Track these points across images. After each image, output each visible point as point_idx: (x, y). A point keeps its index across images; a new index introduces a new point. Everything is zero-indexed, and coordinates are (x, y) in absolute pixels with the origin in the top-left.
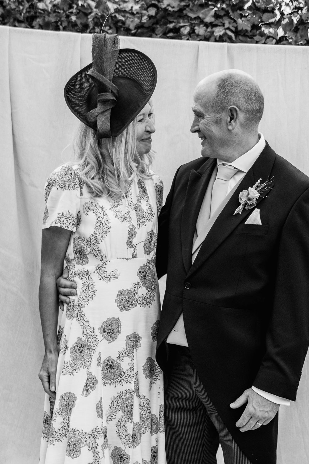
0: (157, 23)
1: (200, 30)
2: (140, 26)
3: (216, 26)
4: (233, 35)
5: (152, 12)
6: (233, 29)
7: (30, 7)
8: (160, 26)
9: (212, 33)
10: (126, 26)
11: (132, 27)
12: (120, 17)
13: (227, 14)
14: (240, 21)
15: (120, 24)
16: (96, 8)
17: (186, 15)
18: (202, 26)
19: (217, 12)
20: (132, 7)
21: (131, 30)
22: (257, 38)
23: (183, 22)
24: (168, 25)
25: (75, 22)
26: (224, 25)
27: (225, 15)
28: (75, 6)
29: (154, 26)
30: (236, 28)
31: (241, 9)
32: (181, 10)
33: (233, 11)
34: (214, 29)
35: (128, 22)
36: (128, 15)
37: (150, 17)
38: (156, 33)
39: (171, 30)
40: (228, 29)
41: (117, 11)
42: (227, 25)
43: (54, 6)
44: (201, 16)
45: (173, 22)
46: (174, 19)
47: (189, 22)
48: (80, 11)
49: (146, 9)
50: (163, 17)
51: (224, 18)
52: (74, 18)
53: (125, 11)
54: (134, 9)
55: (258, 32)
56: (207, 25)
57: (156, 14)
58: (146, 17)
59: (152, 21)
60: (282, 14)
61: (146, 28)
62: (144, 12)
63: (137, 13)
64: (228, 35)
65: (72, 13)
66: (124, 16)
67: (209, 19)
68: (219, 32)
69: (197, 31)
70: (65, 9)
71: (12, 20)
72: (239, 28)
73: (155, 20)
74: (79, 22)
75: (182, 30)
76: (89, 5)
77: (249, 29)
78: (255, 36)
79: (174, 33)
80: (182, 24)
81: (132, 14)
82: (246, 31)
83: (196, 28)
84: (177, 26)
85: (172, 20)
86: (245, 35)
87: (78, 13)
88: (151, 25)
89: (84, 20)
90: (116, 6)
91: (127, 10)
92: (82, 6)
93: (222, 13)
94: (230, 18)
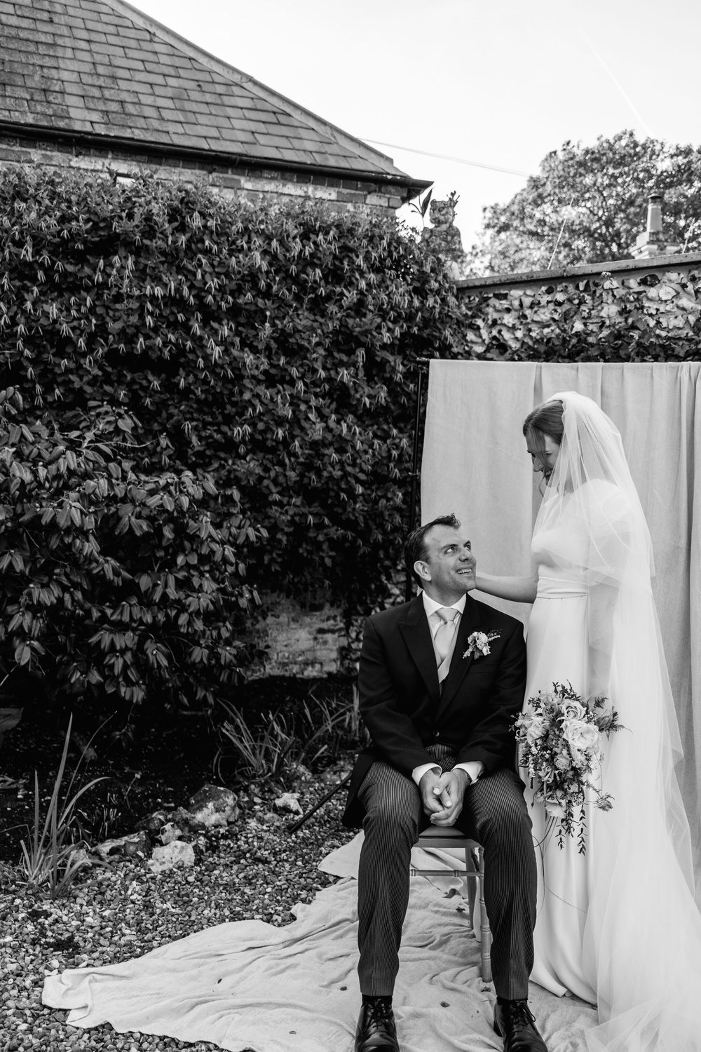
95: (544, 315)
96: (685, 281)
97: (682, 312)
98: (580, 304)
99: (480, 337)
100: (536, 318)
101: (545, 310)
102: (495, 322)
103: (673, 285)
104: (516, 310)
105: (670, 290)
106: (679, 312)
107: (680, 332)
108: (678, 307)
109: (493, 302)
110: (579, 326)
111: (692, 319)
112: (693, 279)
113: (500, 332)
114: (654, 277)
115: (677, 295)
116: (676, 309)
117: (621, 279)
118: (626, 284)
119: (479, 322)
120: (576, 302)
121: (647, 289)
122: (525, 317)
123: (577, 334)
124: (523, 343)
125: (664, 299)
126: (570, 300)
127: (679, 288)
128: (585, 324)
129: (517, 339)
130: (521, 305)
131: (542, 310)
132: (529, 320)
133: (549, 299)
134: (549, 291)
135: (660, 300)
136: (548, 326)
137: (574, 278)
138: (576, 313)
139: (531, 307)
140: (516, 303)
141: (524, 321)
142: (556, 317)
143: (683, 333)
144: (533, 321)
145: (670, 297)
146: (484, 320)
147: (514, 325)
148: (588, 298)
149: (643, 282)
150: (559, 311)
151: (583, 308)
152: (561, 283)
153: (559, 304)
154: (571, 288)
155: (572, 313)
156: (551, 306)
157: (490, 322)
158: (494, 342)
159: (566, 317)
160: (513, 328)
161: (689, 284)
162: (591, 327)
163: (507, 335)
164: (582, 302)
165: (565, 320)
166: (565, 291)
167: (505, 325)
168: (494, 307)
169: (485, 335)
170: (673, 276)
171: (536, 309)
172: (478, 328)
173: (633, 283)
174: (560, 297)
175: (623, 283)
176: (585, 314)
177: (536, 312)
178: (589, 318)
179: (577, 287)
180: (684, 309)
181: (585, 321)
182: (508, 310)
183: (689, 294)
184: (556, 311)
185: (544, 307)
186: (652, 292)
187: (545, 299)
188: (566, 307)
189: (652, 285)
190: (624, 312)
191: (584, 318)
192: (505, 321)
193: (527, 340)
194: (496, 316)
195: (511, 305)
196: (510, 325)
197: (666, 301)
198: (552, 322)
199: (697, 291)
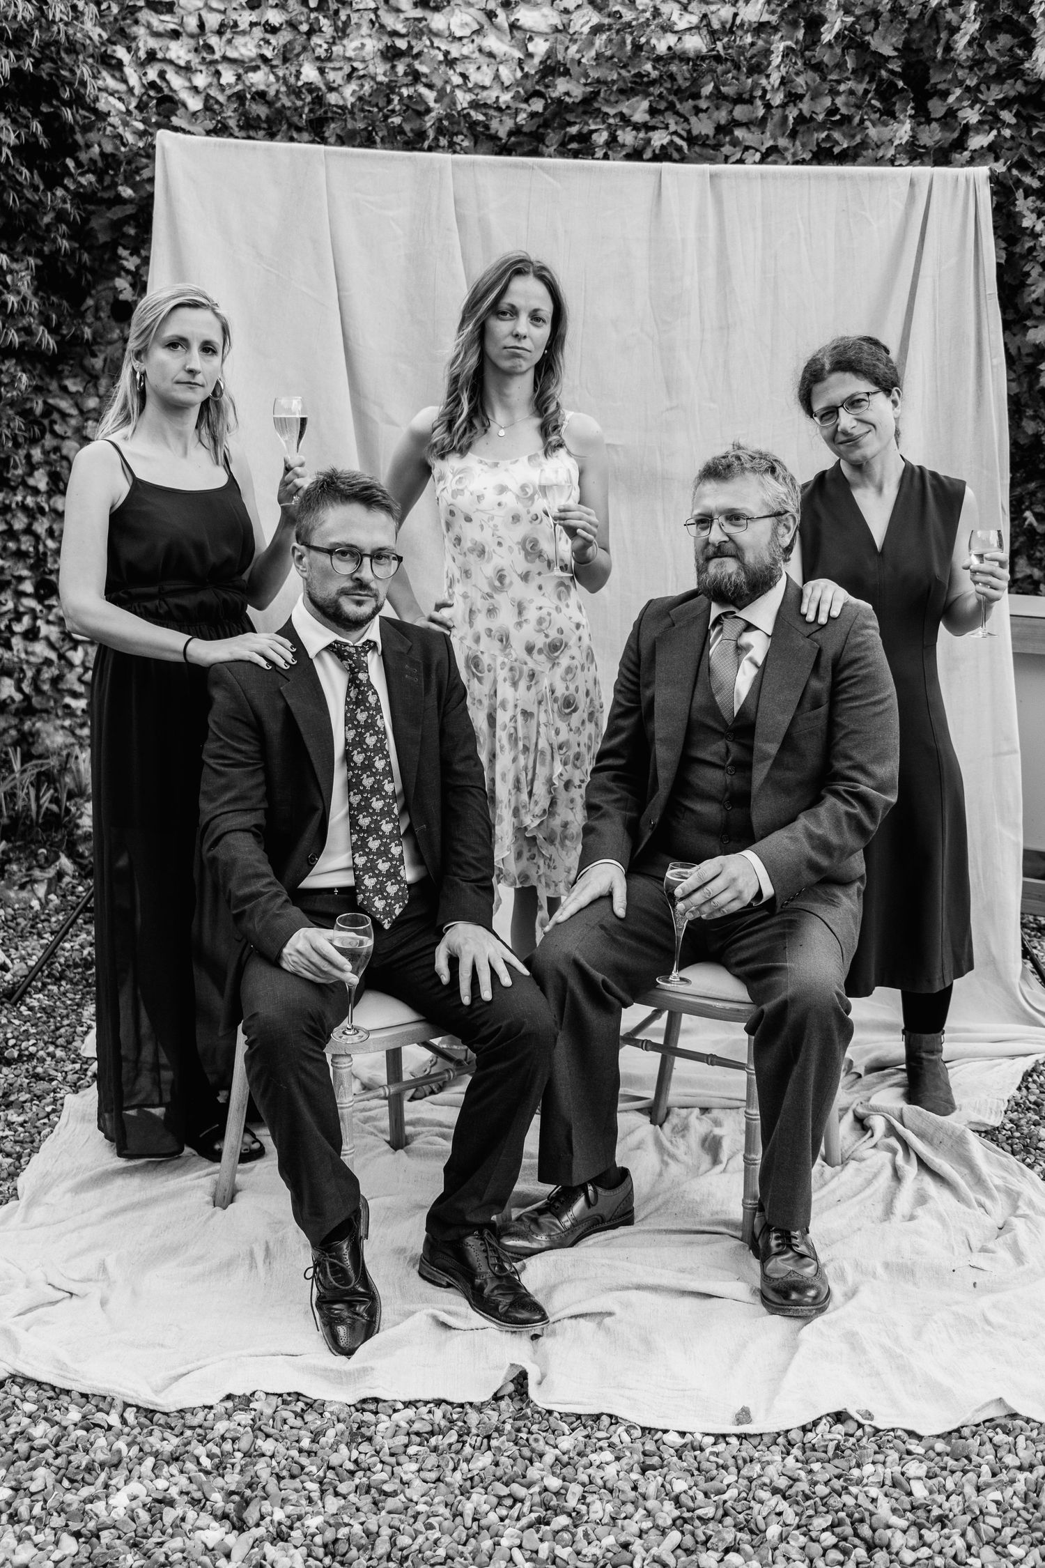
0: (546, 124)
1: (627, 137)
2: (516, 131)
3: (654, 128)
4: (684, 144)
5: (537, 105)
6: (684, 134)
7: (313, 102)
8: (553, 130)
9: (648, 141)
10: (492, 131)
11: (502, 133)
12: (478, 116)
13: (671, 107)
14: (693, 119)
15: (480, 129)
16: (436, 101)
17: (599, 110)
18: (629, 129)
19: (654, 105)
20: (497, 98)
21: (500, 139)
22: (727, 149)
23: (596, 123)
24: (568, 129)
25: (400, 126)
26: (667, 127)
27: (667, 109)
28: (396, 99)
29: (541, 130)
30: (689, 132)
31: (696, 96)
32: (588, 100)
33: (681, 101)
34: (651, 134)
35: (494, 124)
36: (492, 112)
37: (533, 115)
38: (547, 143)
39: (573, 138)
40: (675, 133)
41: (475, 105)
42: (673, 128)
43: (360, 99)
44: (625, 111)
45: (575, 123)
46: (577, 117)
47: (604, 122)
48: (408, 107)
49: (526, 101)
50: (555, 115)
51: (666, 114)
52: (396, 120)
53: (486, 105)
54: (501, 100)
55: (728, 139)
56: (636, 127)
57: (545, 108)
58: (524, 115)
59: (536, 121)
60: (768, 106)
61: (525, 134)
62: (524, 106)
63: (508, 107)
64: (676, 145)
65: (393, 111)
66: (485, 115)
67: (640, 116)
68: (659, 139)
69: (620, 139)
70: (380, 105)
71: (285, 127)
72: (695, 132)
73: (541, 120)
74: (407, 128)
75: (595, 136)
76: (420, 95)
77: (711, 132)
78: (723, 146)
79: (579, 142)
80: (593, 127)
81: (499, 109)
82: (707, 136)
83: (619, 132)
84: (585, 130)
85: (572, 120)
86: (704, 145)
87: (405, 111)
88: (534, 128)
89: (415, 124)
90: (469, 97)
91: (489, 102)
92: (410, 97)
93: (663, 105)
94: (677, 113)
95: (246, 48)
96: (491, 6)
97: (487, 60)
98: (310, 33)
99: (124, 81)
100: (232, 54)
101: (247, 38)
102: (152, 56)
103: (472, 10)
104: (192, 36)
105: (468, 19)
106: (483, 60)
107: (485, 94)
108: (480, 50)
109: (146, 15)
110: (310, 73)
111: (506, 74)
113: (162, 75)
115: (480, 29)
116: (477, 54)
119: (121, 52)
120: (304, 28)
121: (428, 14)
122: (210, 49)
123: (310, 88)
124: (208, 97)
125: (458, 34)
126: (292, 25)
127: (483, 19)
128: (322, 71)
129: (195, 89)
130: (202, 26)
131: (239, 40)
132: (217, 56)
133: (254, 18)
135: (451, 35)
136: (256, 69)
138: (304, 49)
139: (220, 33)
140: (192, 23)
141: (209, 57)
142: (269, 54)
143: (490, 96)
144: (225, 58)
145: (467, 32)
146: (129, 49)
147: (188, 62)
148: (324, 22)
150: (273, 41)
151: (316, 40)
153: (273, 30)
155: (298, 49)
156: (258, 32)
157: (142, 54)
158: (152, 93)
159: (286, 55)
160: (187, 69)
161: (500, 11)
162: (331, 76)
163: (176, 81)
164: (314, 29)
165: (285, 60)
167: (171, 62)
168: (149, 26)
169: (133, 80)
171: (228, 35)
172: (120, 64)
174: (275, 17)
176: (321, 52)
177: (229, 41)
178: (329, 59)
180: (491, 55)
181: (322, 64)
182: (175, 35)
183: (498, 28)
184: (268, 42)
185: (244, 33)
186: (437, 21)
187: (244, 18)
188: (285, 37)
190: (391, 55)
191: (318, 58)
192: (172, 55)
193: (213, 92)
194: (153, 43)
195: (181, 24)
196: (182, 63)
197: (460, 39)
198: (259, 62)
199: (514, 26)
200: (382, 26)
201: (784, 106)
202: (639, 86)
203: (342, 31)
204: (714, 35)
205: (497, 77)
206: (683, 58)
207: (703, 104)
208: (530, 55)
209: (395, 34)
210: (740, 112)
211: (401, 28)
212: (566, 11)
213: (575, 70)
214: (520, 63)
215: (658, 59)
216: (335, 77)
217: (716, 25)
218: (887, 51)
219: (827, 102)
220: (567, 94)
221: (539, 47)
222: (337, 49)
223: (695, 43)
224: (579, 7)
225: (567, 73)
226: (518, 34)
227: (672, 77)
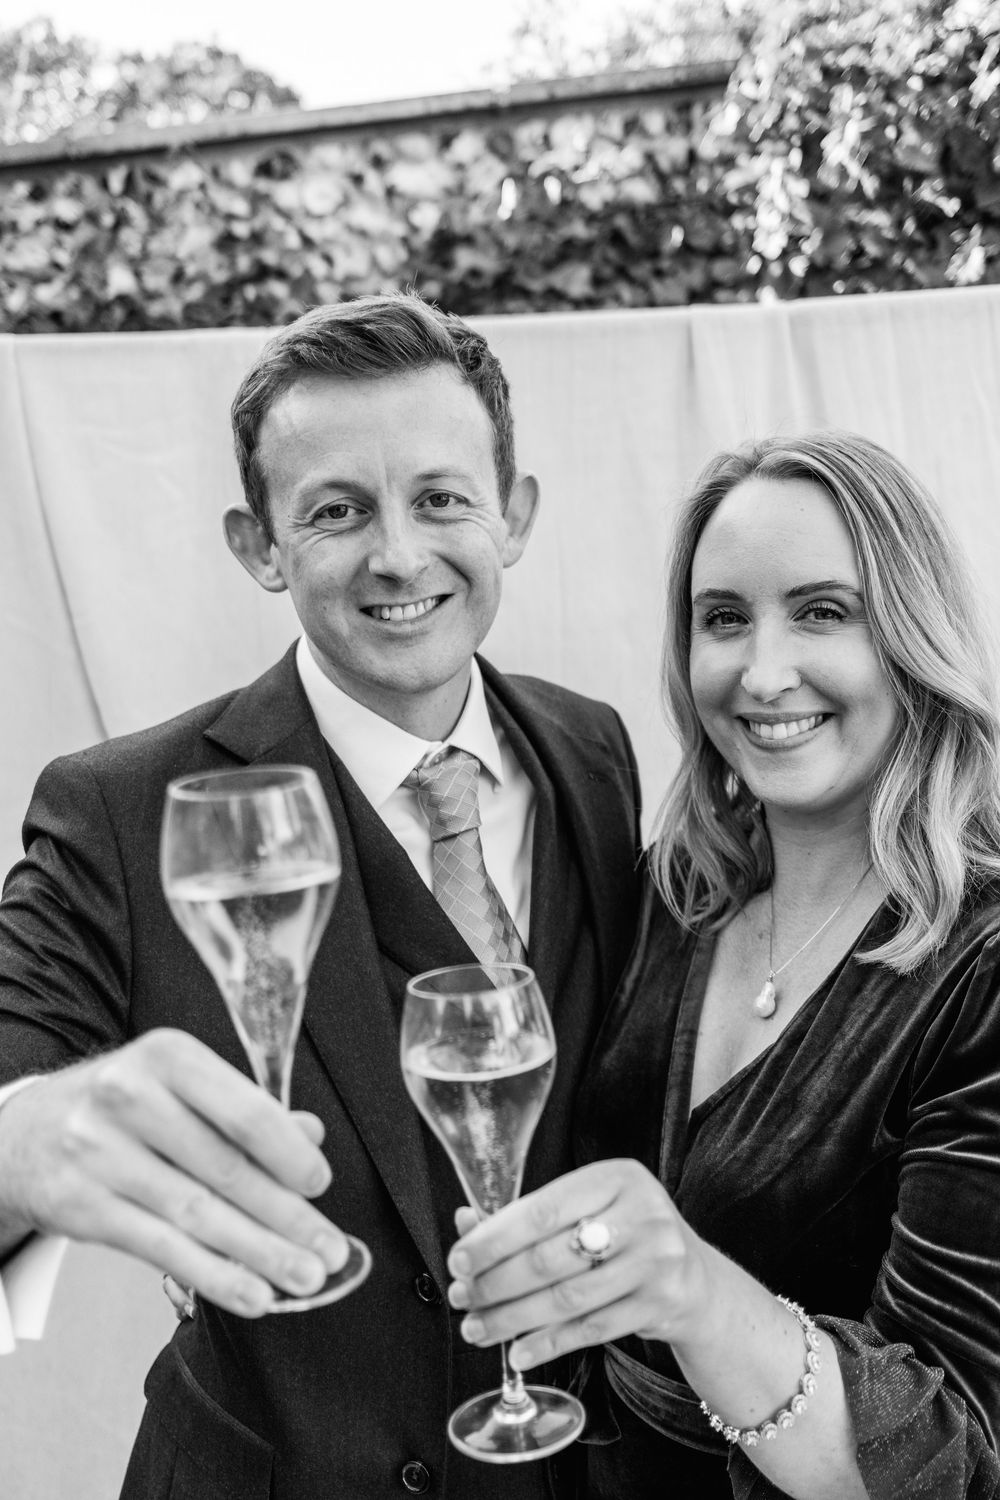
19: (598, 272)
26: (619, 300)
27: (616, 277)
32: (502, 281)
44: (558, 285)
51: (616, 284)
67: (580, 289)
93: (607, 271)
94: (631, 281)
95: (33, 256)
97: (358, 241)
98: (116, 226)
101: (32, 242)
103: (332, 177)
105: (328, 189)
106: (355, 243)
108: (349, 229)
110: (121, 280)
111: (386, 257)
112: (378, 163)
114: (287, 158)
115: (346, 203)
116: (345, 237)
117: (208, 163)
118: (224, 172)
120: (108, 220)
121: (272, 186)
123: (122, 299)
125: (315, 210)
126: (92, 217)
127: (346, 185)
128: (138, 275)
131: (23, 245)
134: (38, 195)
135: (309, 214)
136: (44, 279)
137: (96, 162)
138: (109, 248)
142: (64, 257)
145: (329, 206)
148: (134, 210)
149: (264, 170)
150: (68, 243)
151: (125, 235)
152: (62, 174)
153: (63, 226)
154: (90, 187)
155: (101, 249)
156: (47, 232)
159: (87, 257)
161: (368, 174)
162: (150, 280)
164: (121, 220)
166: (75, 193)
170: (330, 153)
173: (240, 170)
174: (67, 210)
175: (216, 173)
176: (132, 251)
178: (144, 258)
179: (104, 185)
180: (363, 233)
181: (136, 265)
183: (370, 198)
184: (59, 244)
185: (27, 234)
186: (286, 193)
187: (28, 214)
188: (84, 233)
189: (285, 176)
190: (226, 243)
191: (130, 259)
197: (321, 216)
198: (53, 272)
199: (391, 192)
200: (213, 210)
201: (785, 255)
202: (570, 250)
203: (157, 222)
204: (663, 178)
205: (374, 263)
206: (630, 209)
207: (665, 264)
208: (414, 229)
209: (230, 217)
210: (722, 269)
211: (240, 207)
212: (460, 167)
213: (481, 237)
214: (405, 241)
215: (591, 218)
216: (156, 281)
217: (664, 164)
218: (921, 165)
219: (849, 243)
220: (475, 273)
221: (427, 219)
222: (155, 245)
223: (643, 192)
224: (477, 159)
225: (468, 240)
226: (398, 203)
227: (617, 238)
